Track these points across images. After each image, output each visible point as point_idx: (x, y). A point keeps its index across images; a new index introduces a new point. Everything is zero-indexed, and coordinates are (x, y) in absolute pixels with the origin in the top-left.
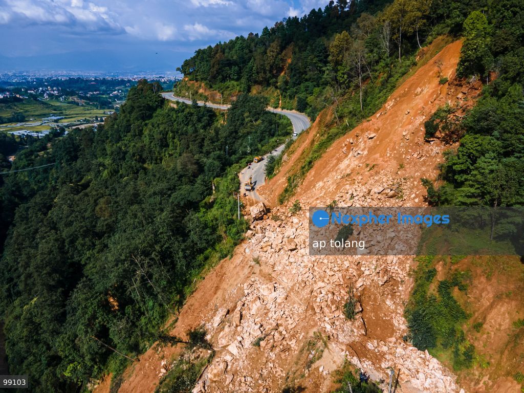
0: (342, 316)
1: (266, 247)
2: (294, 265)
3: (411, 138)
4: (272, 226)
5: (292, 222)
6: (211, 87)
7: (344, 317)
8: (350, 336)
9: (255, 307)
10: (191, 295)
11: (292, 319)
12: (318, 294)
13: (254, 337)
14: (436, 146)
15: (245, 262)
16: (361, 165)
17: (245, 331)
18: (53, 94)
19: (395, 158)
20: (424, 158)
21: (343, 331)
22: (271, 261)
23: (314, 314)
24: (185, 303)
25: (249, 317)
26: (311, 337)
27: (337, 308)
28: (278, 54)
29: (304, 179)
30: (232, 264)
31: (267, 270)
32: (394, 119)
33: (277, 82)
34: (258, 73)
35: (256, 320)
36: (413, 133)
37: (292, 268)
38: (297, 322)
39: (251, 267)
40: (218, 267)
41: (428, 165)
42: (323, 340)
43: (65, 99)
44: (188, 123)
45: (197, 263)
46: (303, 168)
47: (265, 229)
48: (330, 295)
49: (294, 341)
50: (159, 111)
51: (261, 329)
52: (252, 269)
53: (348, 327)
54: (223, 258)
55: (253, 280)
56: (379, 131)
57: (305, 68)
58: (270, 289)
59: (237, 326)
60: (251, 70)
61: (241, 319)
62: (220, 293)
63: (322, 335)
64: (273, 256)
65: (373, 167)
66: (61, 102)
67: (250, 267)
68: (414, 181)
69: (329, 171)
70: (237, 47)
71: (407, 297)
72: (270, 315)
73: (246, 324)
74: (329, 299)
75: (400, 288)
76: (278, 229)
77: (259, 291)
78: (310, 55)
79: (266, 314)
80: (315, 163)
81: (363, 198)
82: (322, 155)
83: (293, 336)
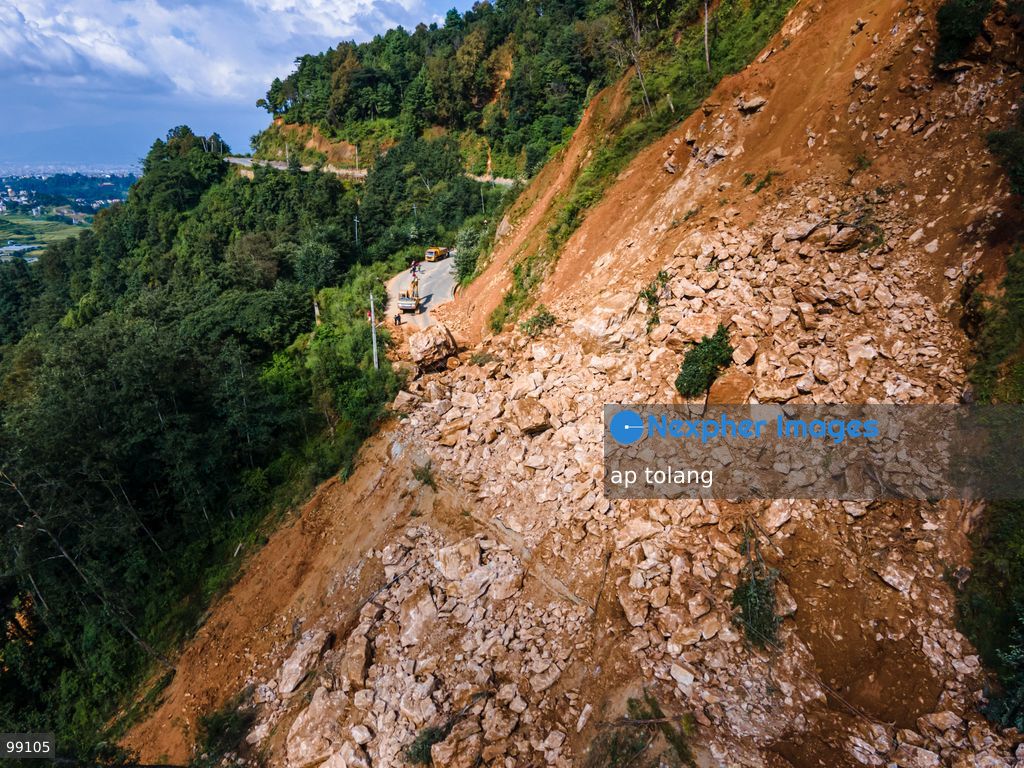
0: (728, 635)
1: (453, 432)
2: (543, 477)
3: (885, 83)
4: (473, 379)
5: (531, 359)
6: (334, 135)
7: (735, 637)
8: (769, 709)
9: (417, 619)
10: (223, 593)
11: (545, 654)
12: (632, 560)
13: (412, 727)
14: (978, 82)
15: (389, 484)
16: (728, 184)
17: (379, 705)
18: (17, 203)
19: (834, 147)
20: (938, 125)
21: (742, 692)
22: (469, 470)
23: (625, 632)
24: (203, 619)
25: (395, 656)
26: (621, 721)
27: (710, 606)
28: (481, 59)
29: (558, 258)
30: (351, 494)
31: (454, 499)
32: (816, 54)
33: (479, 119)
34: (436, 98)
35: (422, 664)
36: (887, 68)
37: (536, 486)
38: (563, 666)
39: (407, 498)
40: (307, 507)
41: (954, 144)
42: (668, 730)
43: (42, 213)
44: (278, 205)
45: (246, 496)
46: (555, 232)
47: (451, 389)
48: (678, 562)
49: (555, 739)
50: (214, 188)
51: (438, 694)
52: (410, 502)
53: (756, 676)
54: (325, 477)
55: (412, 533)
56: (774, 91)
57: (542, 88)
58: (468, 558)
59: (354, 688)
60: (422, 91)
61: (368, 663)
62: (310, 581)
63: (665, 712)
64: (475, 454)
65: (768, 179)
66: (33, 218)
67: (403, 496)
68: (911, 195)
69: (631, 223)
70: (389, 49)
71: (964, 554)
72: (467, 645)
73: (387, 680)
74: (675, 577)
75: (929, 526)
76: (489, 385)
77: (432, 568)
78: (552, 59)
79: (454, 640)
80: (588, 212)
81: (751, 261)
82: (607, 191)
83: (552, 718)
